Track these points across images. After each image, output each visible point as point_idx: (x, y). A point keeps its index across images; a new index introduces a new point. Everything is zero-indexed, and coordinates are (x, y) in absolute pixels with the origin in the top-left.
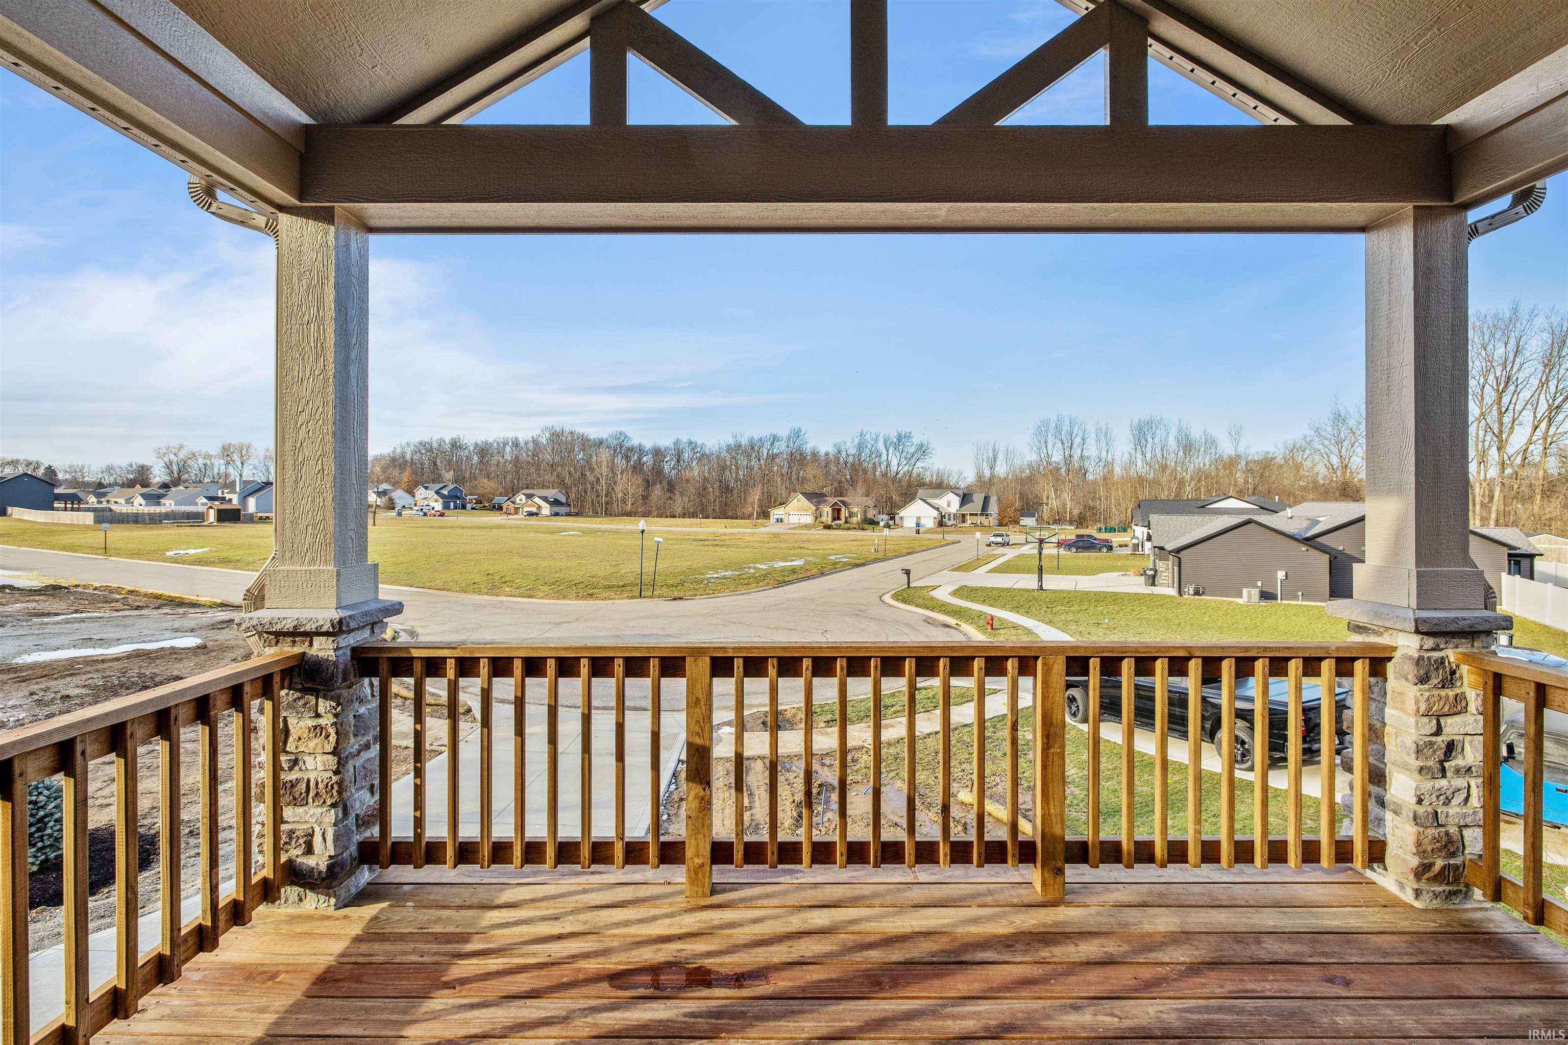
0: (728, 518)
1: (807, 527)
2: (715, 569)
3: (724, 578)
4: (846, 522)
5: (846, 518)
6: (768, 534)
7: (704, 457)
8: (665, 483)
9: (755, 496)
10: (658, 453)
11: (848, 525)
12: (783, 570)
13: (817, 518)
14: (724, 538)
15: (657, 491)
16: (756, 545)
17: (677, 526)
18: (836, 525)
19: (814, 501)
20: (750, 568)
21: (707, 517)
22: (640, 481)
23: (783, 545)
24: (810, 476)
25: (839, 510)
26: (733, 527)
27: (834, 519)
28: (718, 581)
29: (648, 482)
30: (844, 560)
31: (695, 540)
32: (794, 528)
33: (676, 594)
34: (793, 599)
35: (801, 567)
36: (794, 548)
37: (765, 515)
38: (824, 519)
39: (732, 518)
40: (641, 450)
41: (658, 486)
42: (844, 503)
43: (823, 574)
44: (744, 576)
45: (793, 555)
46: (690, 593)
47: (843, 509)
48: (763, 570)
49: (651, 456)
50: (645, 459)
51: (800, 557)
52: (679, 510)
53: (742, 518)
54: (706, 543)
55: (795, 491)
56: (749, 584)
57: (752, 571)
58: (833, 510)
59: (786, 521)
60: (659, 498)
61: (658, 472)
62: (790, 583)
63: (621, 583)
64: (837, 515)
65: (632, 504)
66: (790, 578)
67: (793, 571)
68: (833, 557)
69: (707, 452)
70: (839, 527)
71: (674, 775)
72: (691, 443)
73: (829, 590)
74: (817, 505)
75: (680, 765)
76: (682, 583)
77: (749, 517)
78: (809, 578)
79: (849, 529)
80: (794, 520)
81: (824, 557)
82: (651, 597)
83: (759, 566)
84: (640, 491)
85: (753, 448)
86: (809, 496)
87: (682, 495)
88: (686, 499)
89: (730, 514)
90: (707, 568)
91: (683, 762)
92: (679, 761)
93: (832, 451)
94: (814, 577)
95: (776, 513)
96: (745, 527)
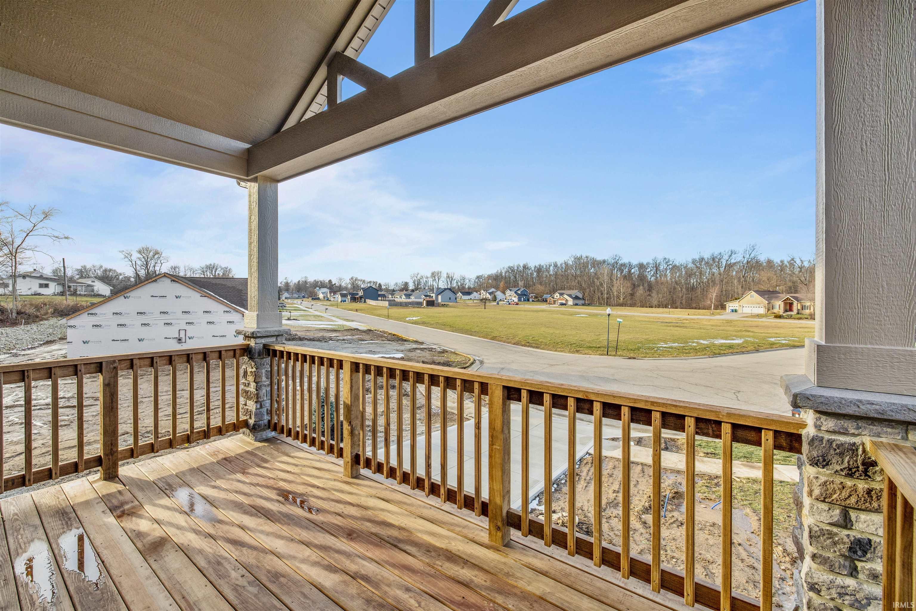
0: (692, 308)
1: (759, 316)
2: (665, 342)
3: (671, 348)
4: (798, 313)
5: (798, 310)
6: (723, 320)
7: (675, 268)
8: (646, 285)
9: (713, 293)
10: (641, 266)
11: (799, 316)
12: (722, 345)
13: (769, 310)
14: (685, 321)
15: (640, 291)
16: (709, 327)
17: (652, 313)
18: (788, 315)
19: (766, 296)
20: (693, 342)
21: (676, 308)
22: (629, 285)
23: (731, 329)
24: (765, 279)
25: (791, 305)
26: (694, 315)
27: (786, 311)
28: (665, 349)
29: (634, 285)
30: (784, 342)
31: (662, 322)
32: (747, 317)
33: (632, 355)
34: (721, 366)
35: (739, 345)
36: (741, 331)
37: (723, 307)
38: (776, 310)
39: (696, 308)
40: (630, 266)
41: (641, 287)
42: (797, 299)
43: (757, 351)
44: (686, 348)
45: (735, 336)
46: (642, 355)
47: (795, 303)
48: (704, 344)
49: (637, 268)
50: (633, 271)
51: (741, 337)
52: (655, 303)
53: (704, 309)
54: (670, 324)
55: (750, 290)
56: (689, 353)
57: (694, 344)
58: (785, 304)
59: (740, 311)
60: (642, 295)
61: (642, 278)
62: (725, 355)
63: (598, 346)
64: (789, 306)
65: (624, 299)
66: (725, 352)
67: (731, 347)
68: (773, 340)
69: (678, 265)
70: (790, 317)
71: (580, 460)
72: (665, 259)
73: (757, 363)
74: (769, 299)
75: (587, 456)
76: (639, 349)
77: (709, 308)
78: (743, 353)
79: (800, 319)
80: (747, 310)
81: (764, 339)
82: (615, 356)
83: (702, 342)
84: (630, 291)
85: (715, 260)
86: (761, 293)
87: (658, 293)
88: (660, 296)
89: (694, 305)
90: (660, 340)
91: (590, 454)
92: (587, 453)
93: (786, 260)
94: (748, 352)
95: (731, 306)
96: (704, 315)
